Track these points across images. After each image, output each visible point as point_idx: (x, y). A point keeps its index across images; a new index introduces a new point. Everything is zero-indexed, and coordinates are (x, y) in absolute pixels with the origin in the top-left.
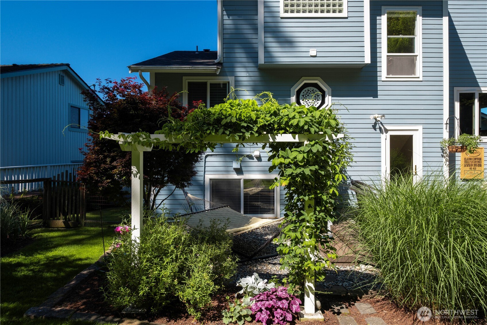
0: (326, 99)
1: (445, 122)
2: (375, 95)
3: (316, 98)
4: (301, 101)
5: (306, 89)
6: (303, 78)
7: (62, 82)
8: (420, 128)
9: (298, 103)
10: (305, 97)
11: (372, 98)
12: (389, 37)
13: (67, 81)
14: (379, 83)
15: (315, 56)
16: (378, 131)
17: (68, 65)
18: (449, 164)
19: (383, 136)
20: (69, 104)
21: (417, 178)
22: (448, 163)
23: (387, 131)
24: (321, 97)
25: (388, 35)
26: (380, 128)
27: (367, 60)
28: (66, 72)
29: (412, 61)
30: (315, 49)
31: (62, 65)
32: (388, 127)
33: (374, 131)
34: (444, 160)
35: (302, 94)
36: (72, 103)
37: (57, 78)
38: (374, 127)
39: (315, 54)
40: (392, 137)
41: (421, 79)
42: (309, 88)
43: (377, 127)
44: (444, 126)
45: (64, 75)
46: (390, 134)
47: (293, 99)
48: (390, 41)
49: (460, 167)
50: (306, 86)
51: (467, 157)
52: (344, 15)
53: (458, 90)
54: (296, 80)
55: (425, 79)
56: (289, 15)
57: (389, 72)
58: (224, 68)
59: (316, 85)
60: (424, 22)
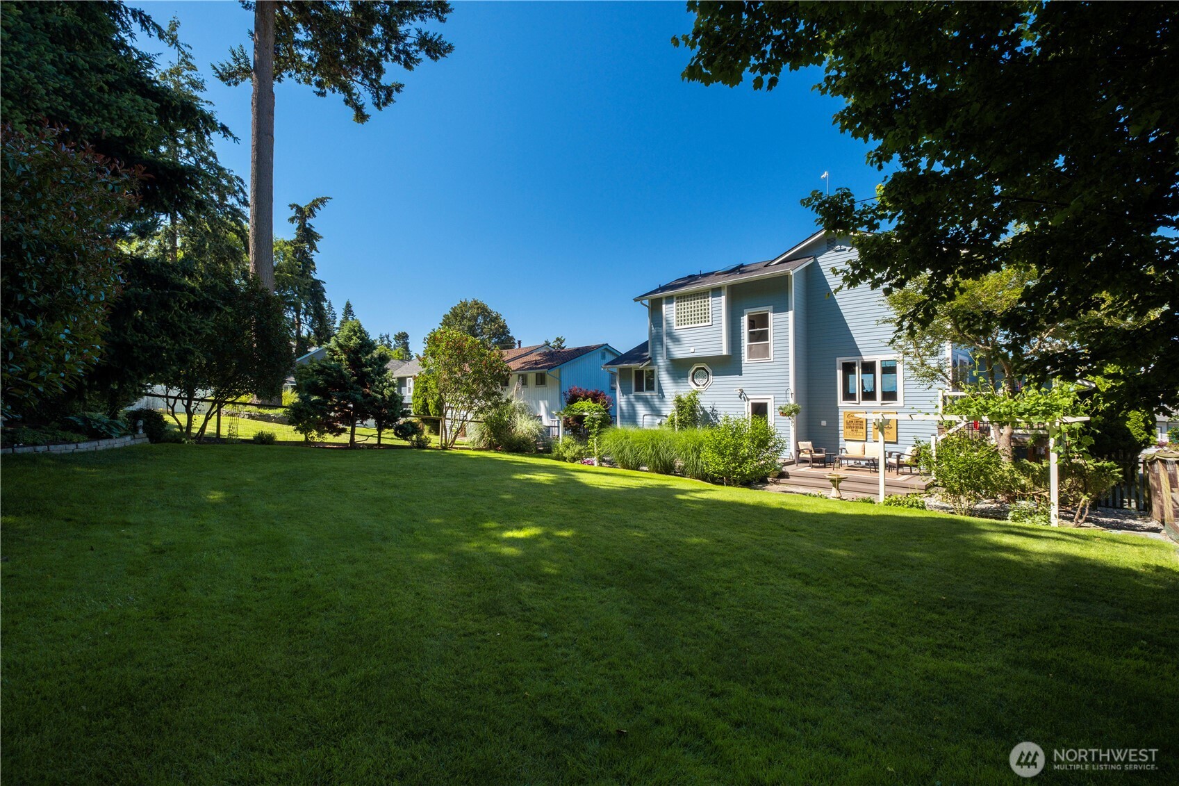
0: (710, 377)
1: (790, 393)
2: (741, 375)
3: (704, 377)
4: (695, 379)
5: (698, 372)
6: (695, 364)
7: (603, 357)
8: (772, 397)
9: (693, 381)
10: (697, 377)
11: (739, 375)
12: (749, 331)
14: (743, 365)
15: (694, 352)
16: (742, 399)
17: (607, 344)
19: (746, 403)
22: (794, 424)
23: (748, 400)
24: (707, 376)
26: (744, 397)
27: (725, 352)
28: (606, 349)
29: (767, 347)
30: (693, 348)
31: (603, 345)
32: (749, 397)
33: (740, 399)
34: (791, 421)
35: (695, 375)
37: (600, 355)
38: (739, 396)
40: (753, 404)
41: (772, 360)
42: (700, 371)
43: (742, 396)
44: (790, 395)
45: (605, 352)
46: (751, 401)
47: (690, 378)
48: (751, 333)
49: (842, 428)
50: (698, 369)
51: (849, 420)
52: (710, 323)
53: (840, 361)
54: (691, 366)
55: (776, 360)
56: (680, 327)
57: (749, 356)
58: (652, 360)
59: (703, 369)
60: (775, 317)
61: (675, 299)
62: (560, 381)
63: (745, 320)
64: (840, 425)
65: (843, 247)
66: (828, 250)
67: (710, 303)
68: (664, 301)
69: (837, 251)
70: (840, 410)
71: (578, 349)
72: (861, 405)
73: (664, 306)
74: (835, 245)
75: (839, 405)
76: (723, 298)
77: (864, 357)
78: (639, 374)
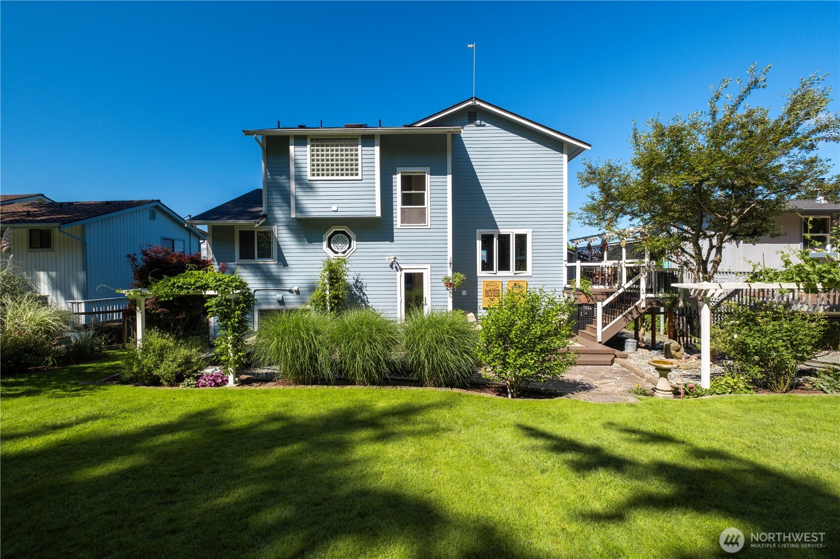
0: (352, 243)
1: (449, 262)
2: (393, 241)
3: (345, 242)
4: (332, 245)
5: (336, 235)
6: (333, 227)
7: (153, 217)
8: (428, 266)
9: (330, 247)
10: (335, 242)
11: (389, 242)
12: (403, 192)
13: (159, 215)
14: (395, 231)
15: (337, 211)
16: (394, 269)
17: (159, 201)
18: (453, 295)
19: (399, 273)
20: (161, 237)
21: (427, 309)
22: (451, 295)
23: (401, 269)
24: (348, 242)
25: (402, 191)
26: (396, 267)
27: (378, 214)
28: (157, 207)
29: (423, 212)
30: (336, 205)
31: (153, 201)
32: (402, 266)
33: (391, 270)
34: (448, 292)
35: (332, 239)
36: (164, 235)
37: (148, 214)
38: (391, 266)
39: (336, 210)
40: (406, 274)
41: (429, 227)
42: (338, 235)
43: (394, 266)
44: (449, 265)
45: (156, 210)
46: (404, 271)
47: (325, 244)
48: (403, 196)
49: (482, 297)
50: (336, 233)
51: (487, 289)
52: (359, 177)
53: (480, 232)
54: (327, 229)
55: (433, 227)
56: (316, 178)
57: (402, 222)
58: (269, 219)
59: (344, 233)
60: (432, 180)
61: (309, 141)
62: (84, 244)
63: (397, 179)
64: (479, 294)
65: (483, 123)
66: (469, 123)
67: (359, 152)
68: (292, 141)
69: (477, 126)
70: (479, 280)
71: (108, 203)
72: (498, 275)
73: (292, 148)
74: (476, 120)
75: (478, 275)
76: (377, 149)
77: (501, 230)
78: (247, 237)
